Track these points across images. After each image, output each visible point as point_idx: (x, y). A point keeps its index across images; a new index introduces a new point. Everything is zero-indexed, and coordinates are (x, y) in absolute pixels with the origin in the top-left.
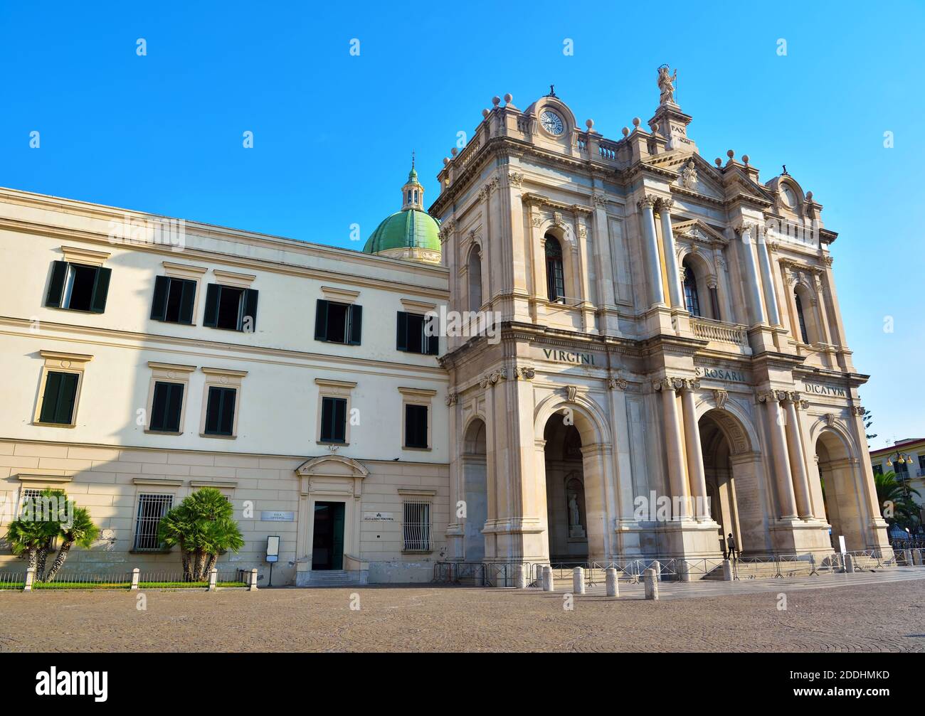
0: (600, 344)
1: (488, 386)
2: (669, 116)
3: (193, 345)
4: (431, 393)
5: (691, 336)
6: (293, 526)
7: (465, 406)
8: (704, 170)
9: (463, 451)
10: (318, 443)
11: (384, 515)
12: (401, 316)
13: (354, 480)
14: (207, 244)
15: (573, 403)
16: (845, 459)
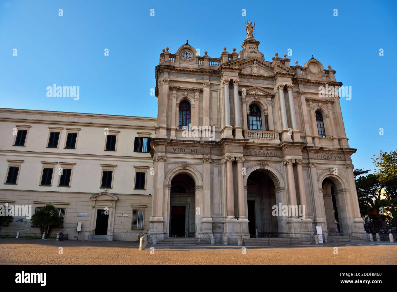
0: (198, 144)
2: (248, 43)
3: (57, 155)
4: (147, 168)
6: (89, 218)
10: (100, 188)
11: (125, 215)
12: (136, 139)
13: (113, 202)
14: (65, 119)
15: (186, 169)
16: (342, 190)
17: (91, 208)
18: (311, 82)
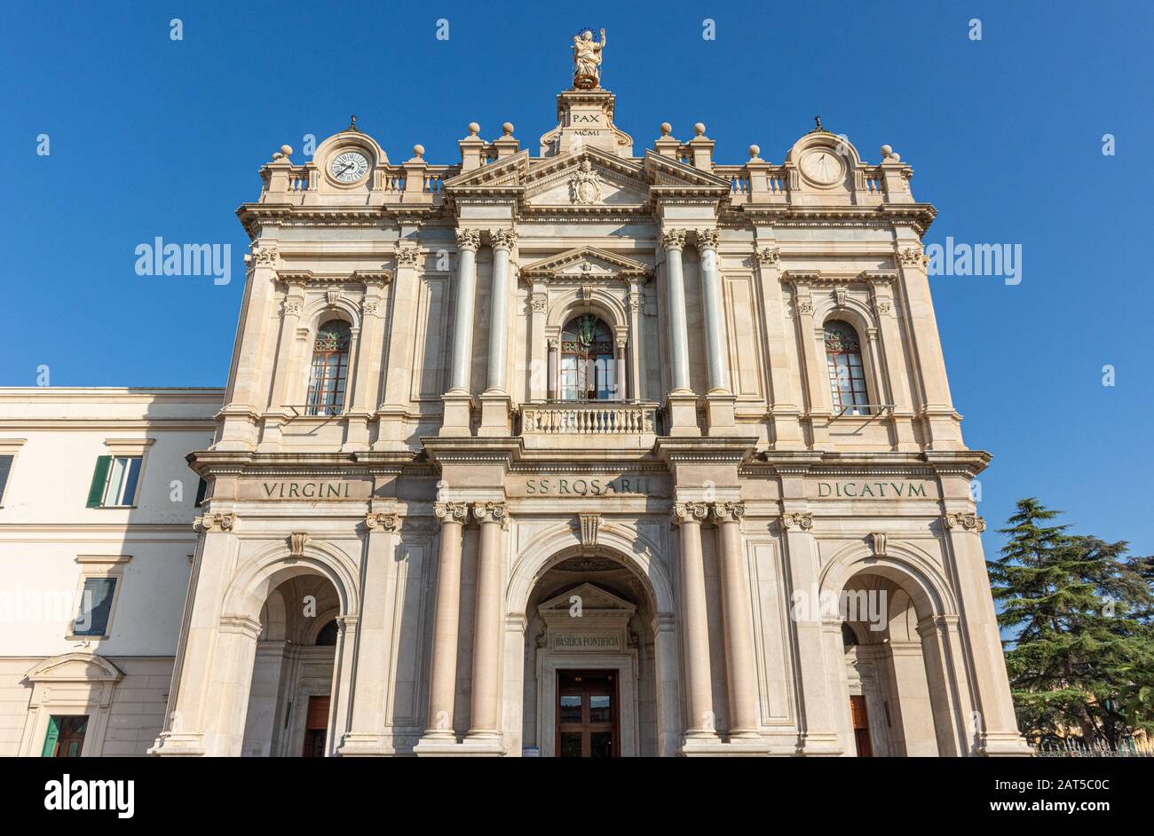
2: (570, 103)
10: (68, 638)
13: (103, 685)
18: (802, 216)
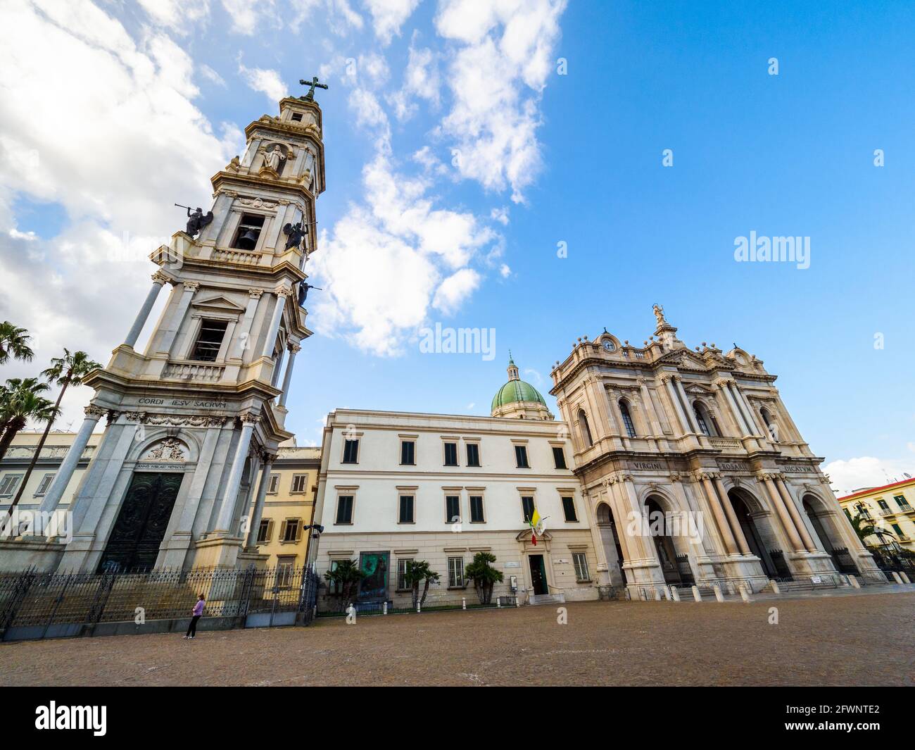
1: (608, 485)
4: (572, 490)
5: (711, 448)
7: (594, 496)
8: (692, 355)
9: (597, 522)
10: (524, 522)
11: (564, 561)
14: (458, 425)
15: (656, 491)
16: (826, 513)
17: (519, 553)
18: (745, 377)
